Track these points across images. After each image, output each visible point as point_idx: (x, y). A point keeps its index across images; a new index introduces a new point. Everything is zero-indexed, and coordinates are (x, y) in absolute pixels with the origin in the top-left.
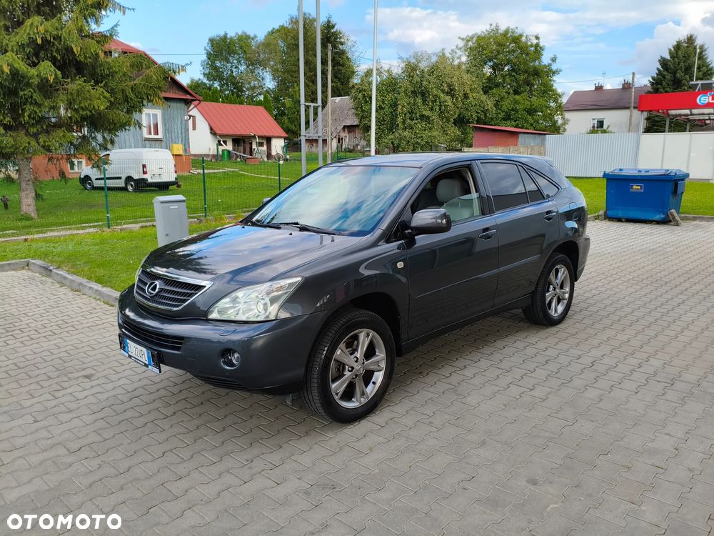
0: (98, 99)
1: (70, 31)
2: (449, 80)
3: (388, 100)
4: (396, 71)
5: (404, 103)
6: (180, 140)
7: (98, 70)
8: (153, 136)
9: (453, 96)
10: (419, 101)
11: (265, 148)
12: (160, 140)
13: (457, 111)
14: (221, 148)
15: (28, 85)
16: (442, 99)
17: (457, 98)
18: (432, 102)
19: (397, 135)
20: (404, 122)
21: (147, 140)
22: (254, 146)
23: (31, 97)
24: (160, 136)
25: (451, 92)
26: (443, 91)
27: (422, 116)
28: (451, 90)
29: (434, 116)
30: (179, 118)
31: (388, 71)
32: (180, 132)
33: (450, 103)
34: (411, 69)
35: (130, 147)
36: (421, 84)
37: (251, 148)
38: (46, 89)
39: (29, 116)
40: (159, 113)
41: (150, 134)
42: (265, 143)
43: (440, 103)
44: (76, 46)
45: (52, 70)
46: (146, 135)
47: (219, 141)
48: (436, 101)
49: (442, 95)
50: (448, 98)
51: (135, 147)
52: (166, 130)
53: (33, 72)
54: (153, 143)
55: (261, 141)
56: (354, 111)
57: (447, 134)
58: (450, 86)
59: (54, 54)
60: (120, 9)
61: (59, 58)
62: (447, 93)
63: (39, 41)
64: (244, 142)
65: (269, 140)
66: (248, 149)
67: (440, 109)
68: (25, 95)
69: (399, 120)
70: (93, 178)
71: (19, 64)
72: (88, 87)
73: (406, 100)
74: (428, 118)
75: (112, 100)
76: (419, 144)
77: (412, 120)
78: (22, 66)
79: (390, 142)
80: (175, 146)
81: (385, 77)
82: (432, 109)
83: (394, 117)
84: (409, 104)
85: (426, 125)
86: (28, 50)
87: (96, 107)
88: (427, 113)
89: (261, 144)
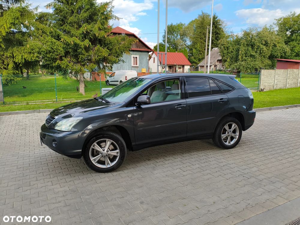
0: (105, 52)
1: (95, 28)
2: (265, 39)
3: (235, 49)
4: (240, 36)
5: (242, 50)
6: (145, 67)
7: (106, 42)
8: (135, 66)
9: (267, 46)
10: (250, 48)
11: (181, 70)
12: (138, 67)
13: (270, 53)
14: (163, 70)
15: (81, 48)
16: (261, 48)
17: (269, 47)
18: (257, 49)
19: (238, 63)
20: (242, 57)
21: (133, 67)
22: (177, 69)
23: (81, 52)
24: (138, 66)
25: (266, 44)
26: (262, 44)
27: (251, 56)
28: (266, 43)
29: (257, 55)
30: (145, 58)
31: (236, 36)
32: (145, 64)
33: (265, 49)
34: (247, 34)
35: (127, 70)
36: (251, 41)
37: (176, 70)
38: (87, 49)
39: (81, 58)
40: (138, 56)
41: (134, 65)
42: (182, 67)
43: (260, 49)
44: (97, 33)
45: (88, 42)
46: (132, 65)
47: (163, 67)
48: (258, 48)
49: (261, 46)
50: (264, 47)
51: (128, 70)
52: (140, 63)
53: (82, 43)
54: (135, 68)
55: (180, 67)
56: (220, 53)
57: (263, 63)
58: (266, 41)
59: (90, 37)
60: (117, 19)
61: (92, 38)
62: (264, 45)
63: (85, 33)
64: (173, 67)
65: (183, 66)
66: (174, 70)
67: (260, 52)
68: (79, 51)
69: (240, 57)
70: (110, 81)
71: (77, 41)
72: (101, 48)
73: (244, 48)
74: (254, 56)
75: (110, 52)
76: (249, 68)
77: (246, 57)
78: (78, 41)
79: (235, 67)
80: (143, 69)
81: (235, 38)
82: (256, 52)
83: (237, 56)
84: (245, 50)
85: (253, 59)
86: (82, 36)
87: (104, 55)
88: (254, 54)
89: (180, 68)
